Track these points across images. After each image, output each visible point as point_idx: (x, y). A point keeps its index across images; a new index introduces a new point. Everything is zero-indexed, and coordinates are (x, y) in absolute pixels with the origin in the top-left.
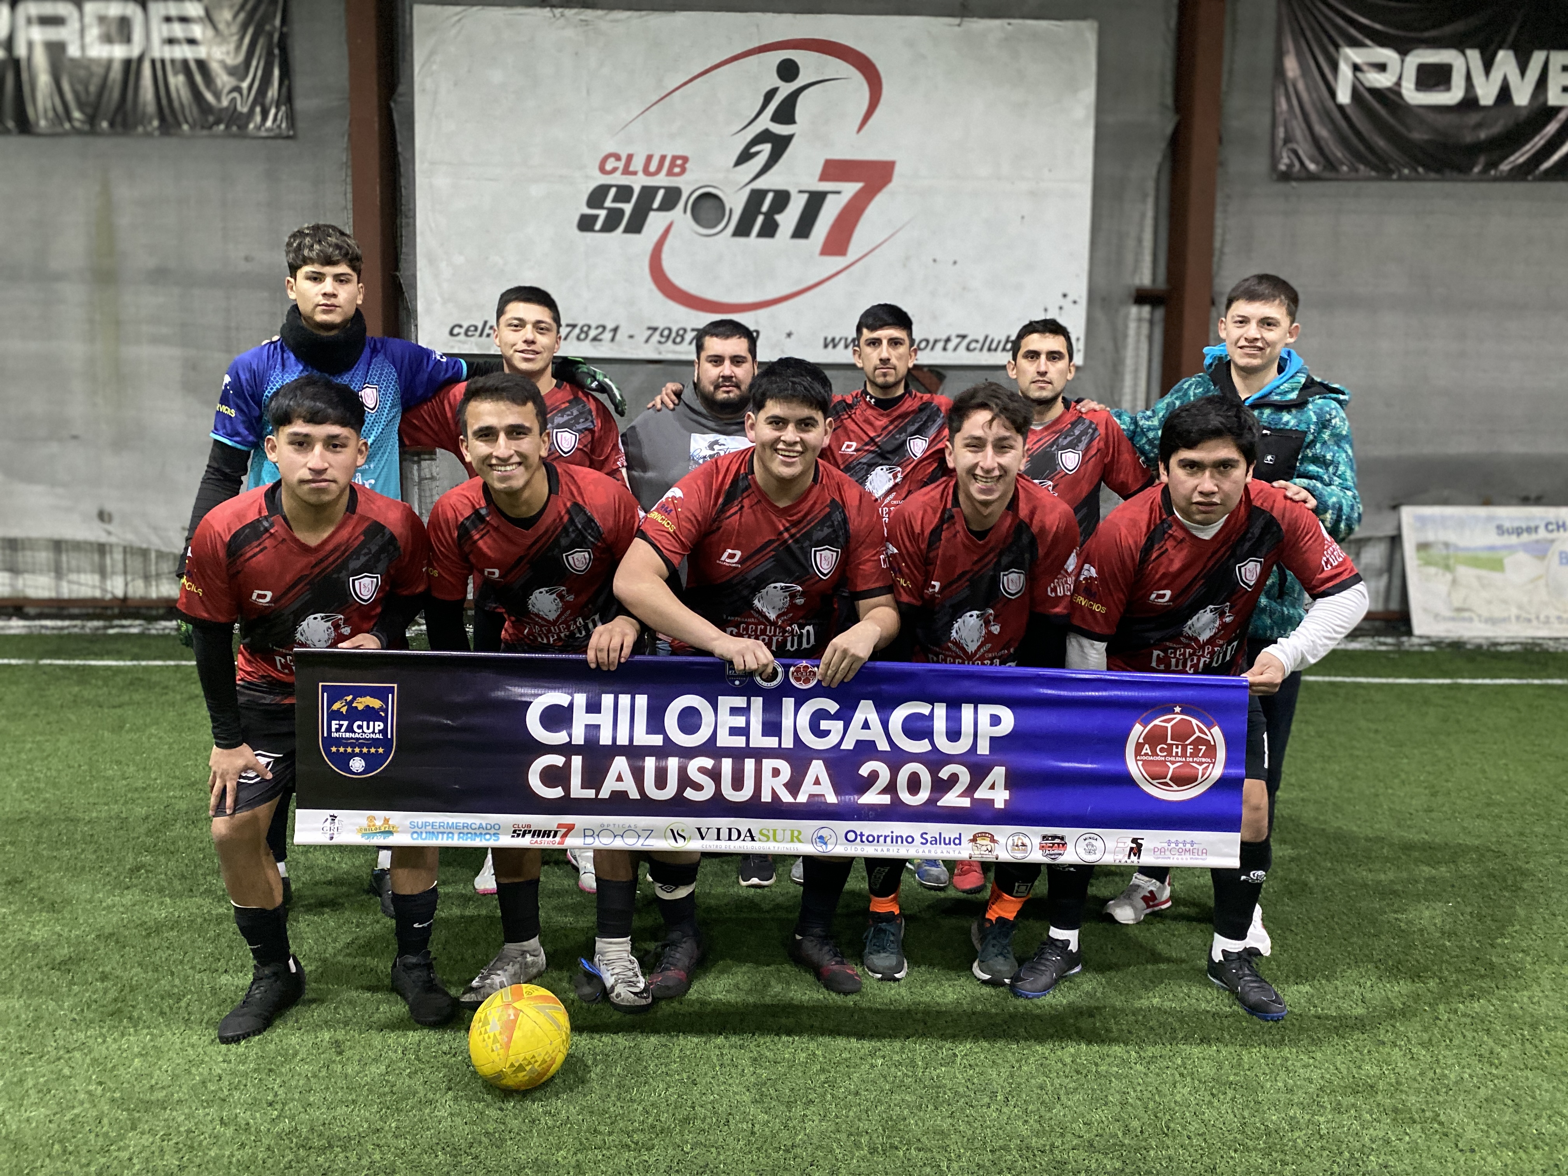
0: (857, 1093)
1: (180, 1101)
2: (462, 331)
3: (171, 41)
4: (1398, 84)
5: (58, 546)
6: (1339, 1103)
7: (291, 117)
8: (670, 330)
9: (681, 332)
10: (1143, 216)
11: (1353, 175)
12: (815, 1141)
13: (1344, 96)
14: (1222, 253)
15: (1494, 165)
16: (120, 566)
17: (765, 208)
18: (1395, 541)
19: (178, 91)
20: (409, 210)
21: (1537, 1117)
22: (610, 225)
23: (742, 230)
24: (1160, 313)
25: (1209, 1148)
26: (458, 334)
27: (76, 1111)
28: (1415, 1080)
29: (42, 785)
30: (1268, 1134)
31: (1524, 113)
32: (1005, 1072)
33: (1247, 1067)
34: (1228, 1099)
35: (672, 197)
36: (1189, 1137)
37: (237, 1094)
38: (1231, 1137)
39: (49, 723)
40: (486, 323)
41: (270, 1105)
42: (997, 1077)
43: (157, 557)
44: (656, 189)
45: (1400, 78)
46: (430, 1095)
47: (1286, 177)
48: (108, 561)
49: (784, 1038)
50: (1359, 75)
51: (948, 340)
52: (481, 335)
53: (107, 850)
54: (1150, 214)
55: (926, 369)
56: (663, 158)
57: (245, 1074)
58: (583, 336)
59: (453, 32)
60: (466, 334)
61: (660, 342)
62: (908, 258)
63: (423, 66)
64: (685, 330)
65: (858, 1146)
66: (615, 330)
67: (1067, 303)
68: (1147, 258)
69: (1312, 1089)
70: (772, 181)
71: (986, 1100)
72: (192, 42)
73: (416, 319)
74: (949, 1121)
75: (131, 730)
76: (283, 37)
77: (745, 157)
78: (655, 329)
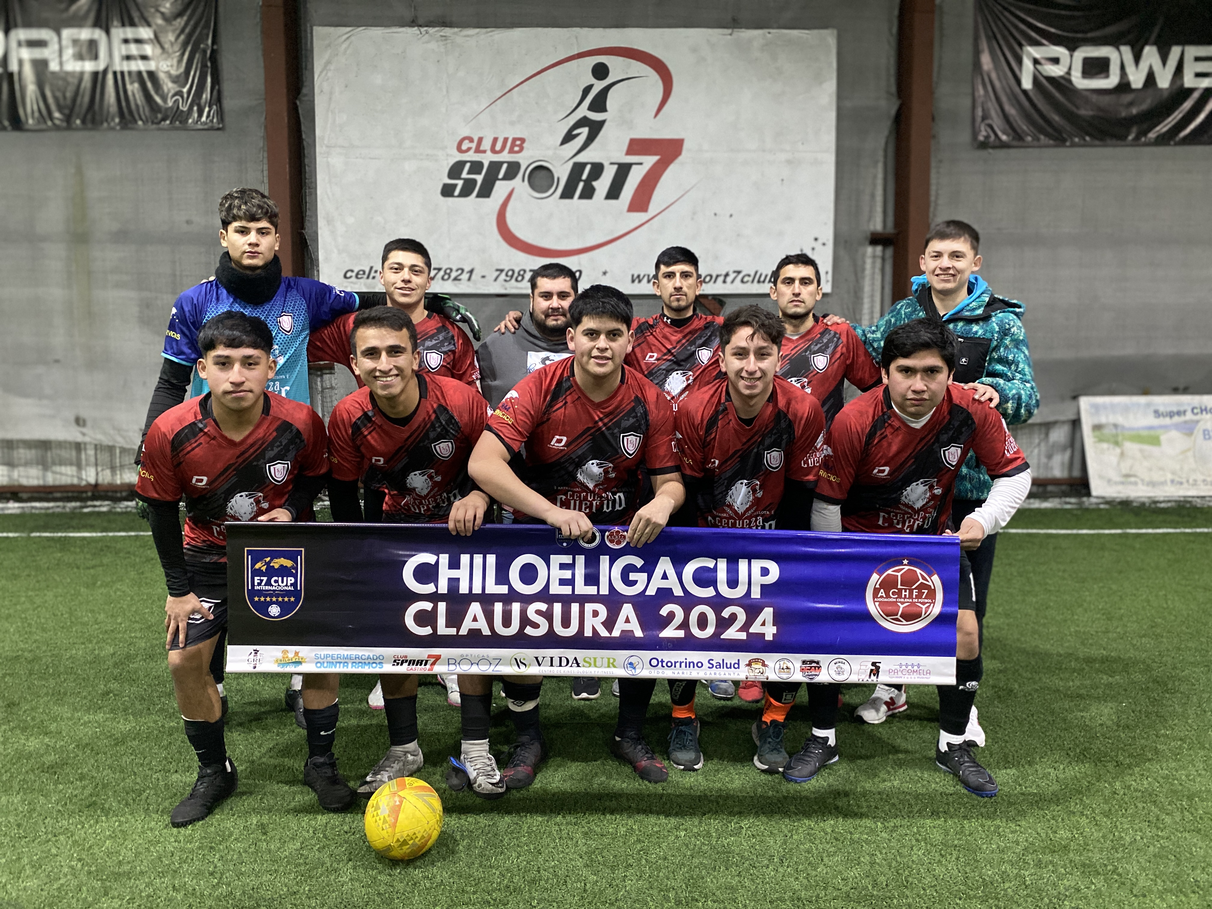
0: (665, 859)
1: (142, 873)
2: (354, 274)
3: (128, 58)
4: (1069, 73)
5: (45, 445)
6: (1040, 861)
7: (221, 114)
8: (513, 271)
9: (522, 273)
10: (875, 177)
11: (1036, 143)
12: (633, 896)
13: (1027, 84)
14: (936, 205)
15: (1145, 133)
16: (92, 459)
17: (584, 177)
18: (1076, 423)
19: (134, 95)
20: (312, 182)
21: (1194, 868)
22: (466, 192)
23: (568, 194)
24: (890, 252)
25: (939, 897)
26: (351, 277)
27: (62, 881)
28: (1098, 841)
29: (34, 630)
30: (985, 885)
31: (1166, 94)
32: (780, 839)
33: (967, 833)
34: (953, 859)
35: (513, 170)
36: (924, 889)
37: (185, 866)
38: (956, 888)
39: (38, 582)
40: (371, 268)
41: (212, 874)
42: (775, 844)
43: (121, 453)
44: (501, 163)
45: (1070, 68)
46: (335, 865)
47: (984, 145)
48: (83, 456)
49: (608, 816)
50: (1039, 67)
51: (727, 275)
52: (368, 277)
53: (84, 679)
54: (880, 176)
55: (710, 298)
56: (506, 140)
57: (192, 851)
58: (446, 277)
59: (344, 46)
60: (357, 277)
61: (506, 281)
62: (694, 213)
63: (321, 72)
64: (525, 271)
65: (667, 899)
66: (471, 272)
67: (818, 245)
68: (879, 209)
69: (1019, 849)
70: (589, 156)
71: (766, 862)
72: (144, 58)
73: (318, 266)
74: (737, 878)
75: (101, 586)
76: (213, 51)
77: (569, 137)
78: (502, 271)
